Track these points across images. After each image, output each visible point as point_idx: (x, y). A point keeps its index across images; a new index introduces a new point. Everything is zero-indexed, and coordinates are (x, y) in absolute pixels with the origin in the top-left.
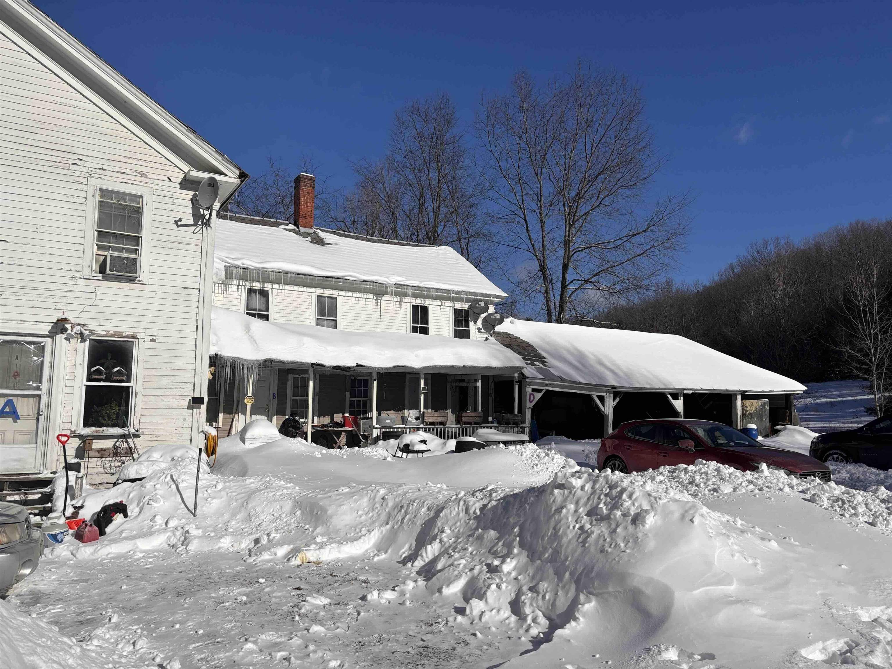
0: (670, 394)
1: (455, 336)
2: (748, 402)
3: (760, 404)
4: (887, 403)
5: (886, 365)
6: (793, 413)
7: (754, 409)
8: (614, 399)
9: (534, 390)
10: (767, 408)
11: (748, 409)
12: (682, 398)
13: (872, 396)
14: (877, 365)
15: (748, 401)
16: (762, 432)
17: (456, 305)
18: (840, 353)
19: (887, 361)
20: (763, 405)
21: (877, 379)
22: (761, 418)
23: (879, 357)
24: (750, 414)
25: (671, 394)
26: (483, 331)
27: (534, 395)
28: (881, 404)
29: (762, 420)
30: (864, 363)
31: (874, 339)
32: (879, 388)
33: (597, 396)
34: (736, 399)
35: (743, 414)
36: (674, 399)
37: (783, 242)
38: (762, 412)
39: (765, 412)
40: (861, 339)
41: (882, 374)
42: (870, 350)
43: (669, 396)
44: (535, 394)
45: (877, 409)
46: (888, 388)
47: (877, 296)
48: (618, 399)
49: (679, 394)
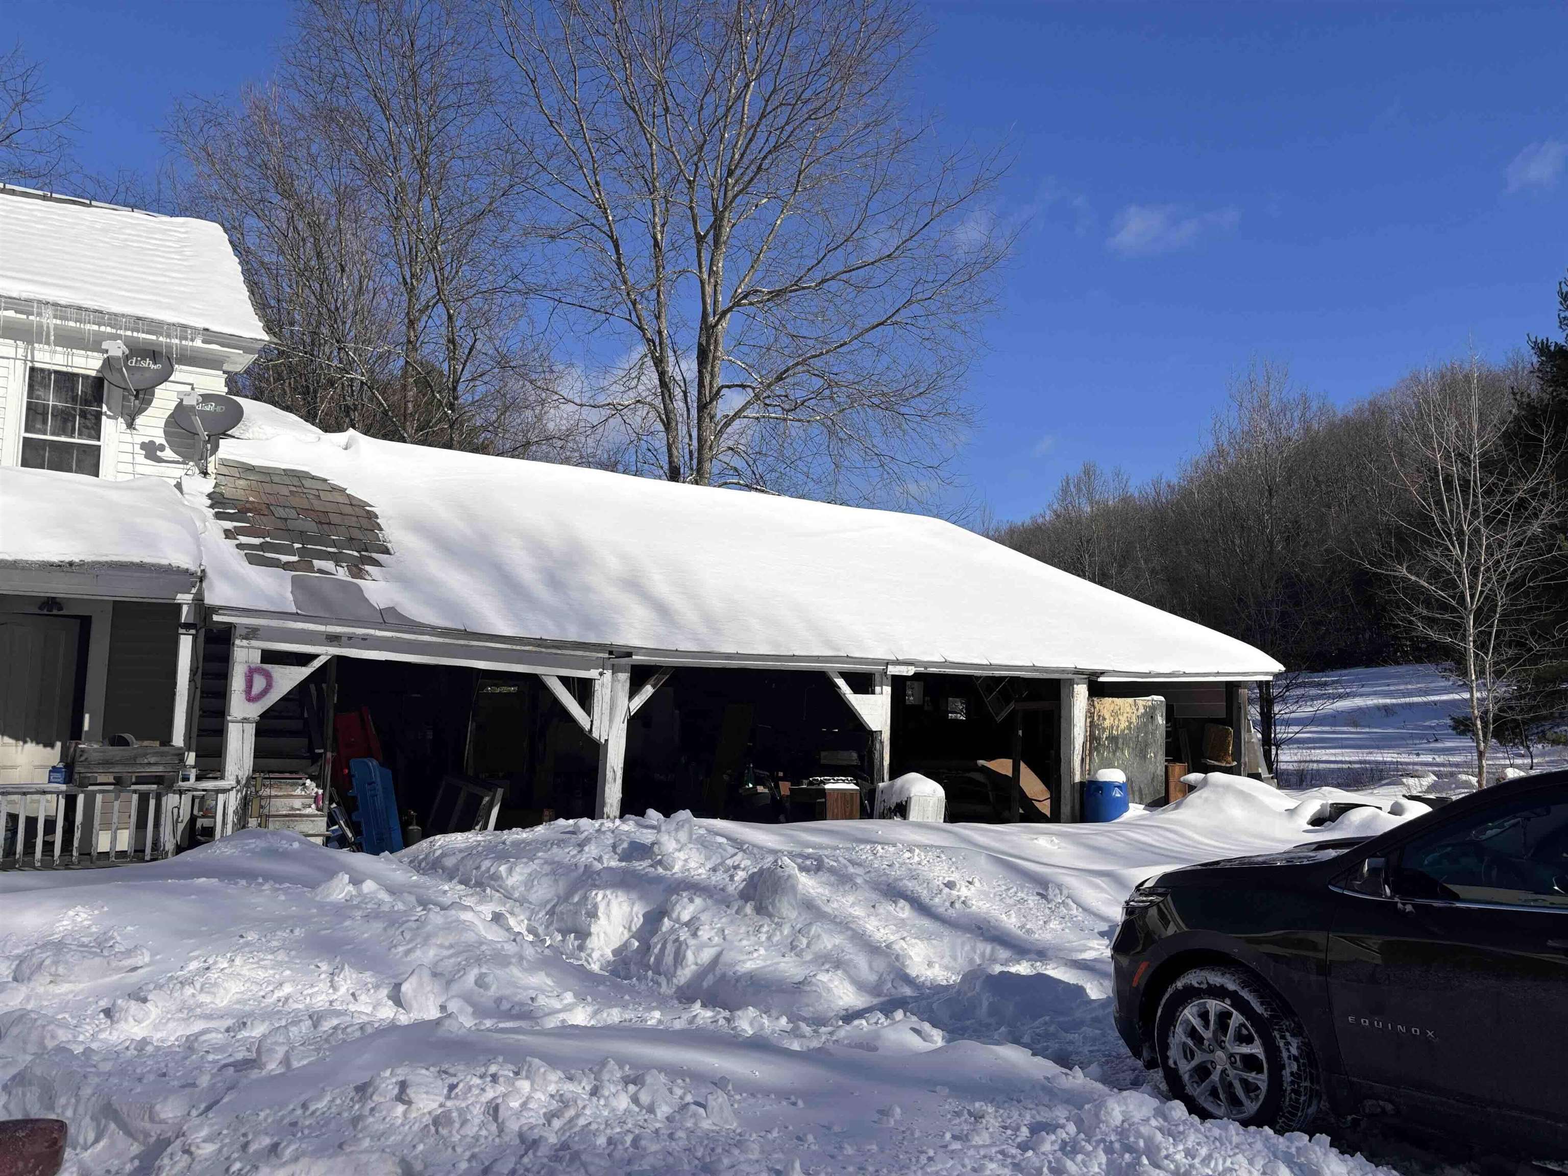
0: (845, 675)
1: (25, 463)
2: (1107, 705)
3: (1142, 710)
4: (1500, 710)
5: (1499, 610)
6: (1244, 736)
7: (1123, 725)
8: (633, 692)
9: (270, 657)
10: (1161, 720)
11: (1107, 724)
12: (887, 690)
13: (1467, 696)
14: (1478, 613)
15: (1108, 701)
16: (1145, 791)
17: (38, 356)
18: (1386, 581)
19: (1501, 601)
20: (1150, 715)
21: (1476, 647)
22: (1141, 752)
23: (1482, 592)
24: (1113, 739)
25: (848, 677)
26: (168, 454)
27: (268, 676)
28: (1486, 712)
29: (1145, 757)
30: (1444, 607)
31: (1470, 546)
32: (1481, 673)
33: (562, 679)
34: (1071, 694)
35: (1093, 739)
36: (857, 690)
37: (1314, 406)
38: (1146, 733)
39: (1153, 734)
40: (1438, 545)
41: (1490, 633)
42: (1460, 574)
43: (841, 682)
44: (277, 671)
45: (1476, 725)
46: (1504, 671)
47: (1479, 435)
48: (648, 691)
49: (877, 678)
